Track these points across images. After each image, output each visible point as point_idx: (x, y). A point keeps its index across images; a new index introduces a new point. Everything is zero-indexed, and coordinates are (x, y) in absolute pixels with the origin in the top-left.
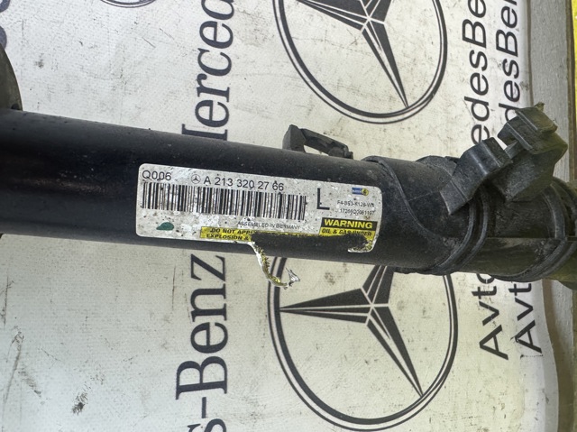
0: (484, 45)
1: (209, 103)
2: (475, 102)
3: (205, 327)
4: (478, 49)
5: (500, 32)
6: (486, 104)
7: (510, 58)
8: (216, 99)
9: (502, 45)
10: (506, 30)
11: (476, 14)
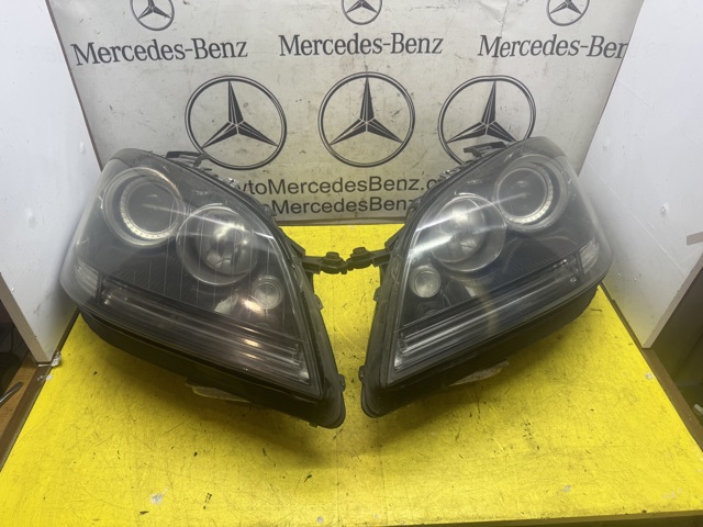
0: (371, 189)
1: (311, 46)
2: (341, 184)
3: (219, 49)
4: (368, 185)
5: (380, 199)
6: (341, 190)
7: (368, 205)
8: (313, 48)
9: (374, 201)
10: (382, 203)
11: (385, 185)
